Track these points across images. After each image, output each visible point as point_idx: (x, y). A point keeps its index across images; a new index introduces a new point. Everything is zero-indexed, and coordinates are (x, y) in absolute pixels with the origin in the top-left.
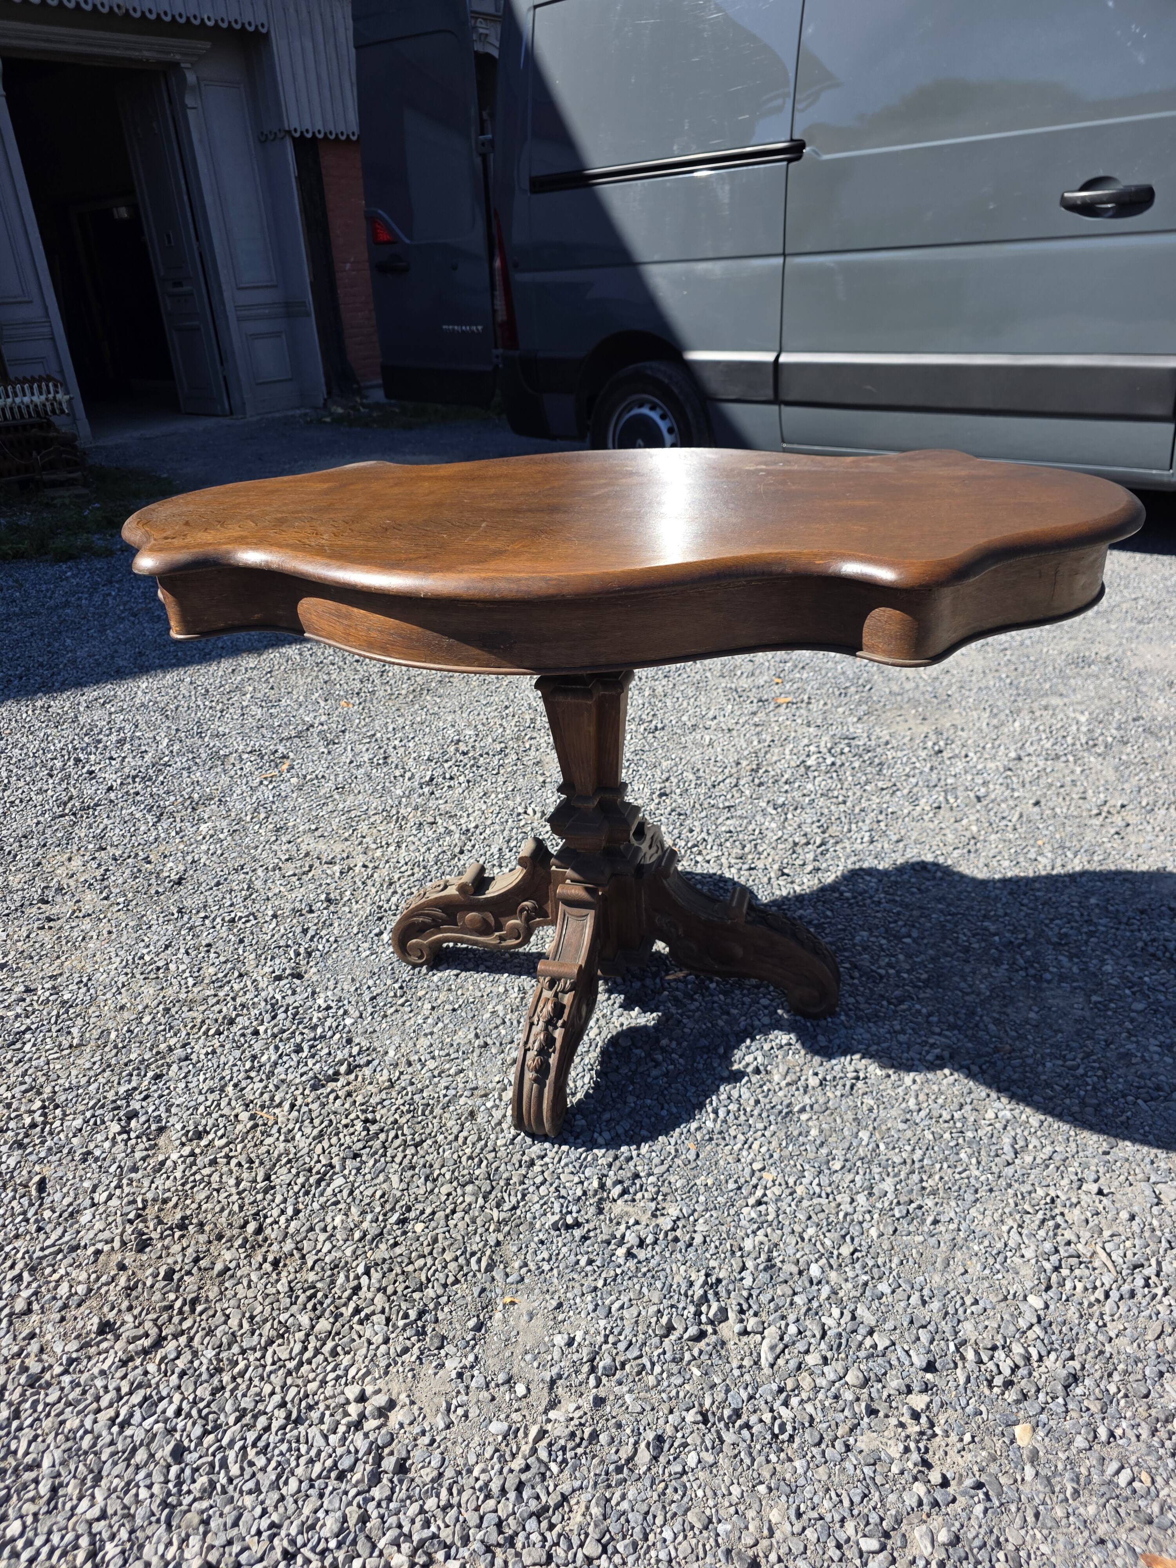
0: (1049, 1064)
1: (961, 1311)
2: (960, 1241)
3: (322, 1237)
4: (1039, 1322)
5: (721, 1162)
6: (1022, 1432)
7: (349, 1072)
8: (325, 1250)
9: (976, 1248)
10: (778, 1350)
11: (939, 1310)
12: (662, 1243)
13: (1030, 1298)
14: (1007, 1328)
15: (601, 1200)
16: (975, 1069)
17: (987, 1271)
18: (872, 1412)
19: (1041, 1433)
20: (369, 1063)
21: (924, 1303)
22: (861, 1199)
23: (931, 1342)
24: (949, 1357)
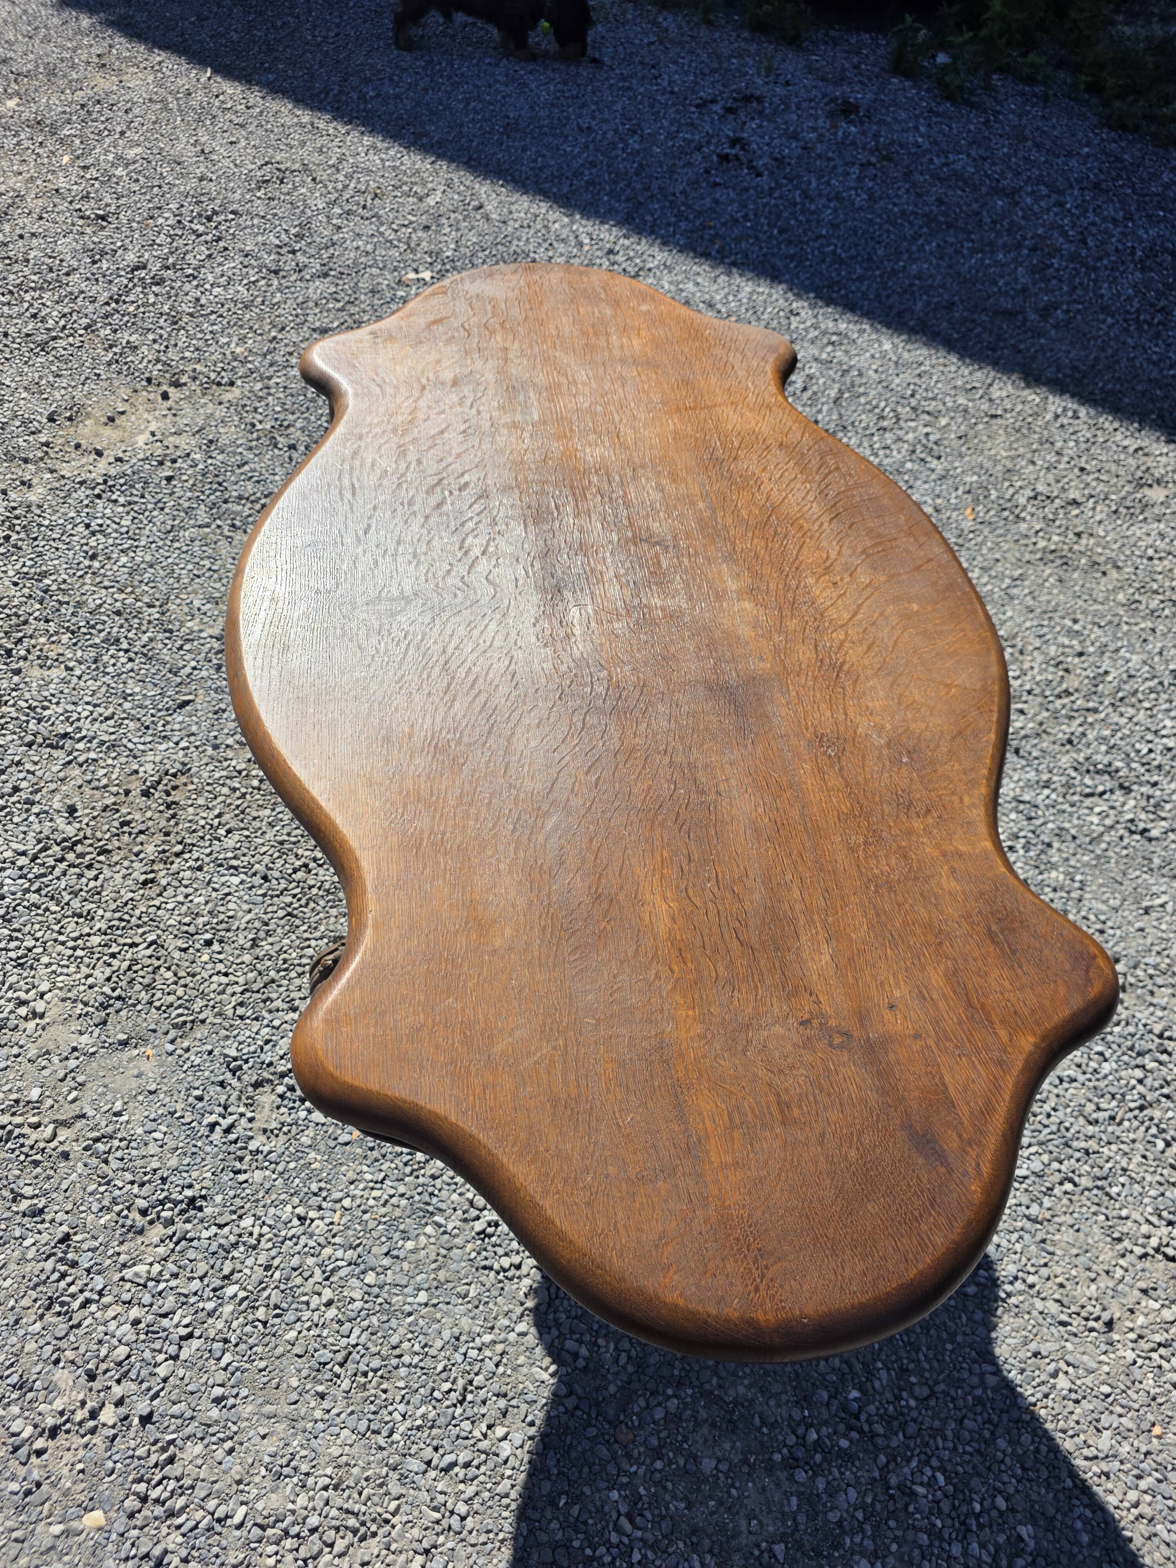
0: (614, 1495)
1: (214, 1439)
2: (300, 1425)
4: (219, 1521)
5: (344, 1168)
6: (96, 1518)
9: (296, 1443)
10: (137, 1280)
11: (210, 1418)
12: (232, 1148)
13: (243, 1509)
14: (202, 1488)
15: (269, 1081)
16: (571, 1402)
17: (267, 1459)
18: (92, 1377)
19: (98, 1536)
21: (218, 1401)
22: (332, 1313)
23: (173, 1416)
24: (158, 1435)
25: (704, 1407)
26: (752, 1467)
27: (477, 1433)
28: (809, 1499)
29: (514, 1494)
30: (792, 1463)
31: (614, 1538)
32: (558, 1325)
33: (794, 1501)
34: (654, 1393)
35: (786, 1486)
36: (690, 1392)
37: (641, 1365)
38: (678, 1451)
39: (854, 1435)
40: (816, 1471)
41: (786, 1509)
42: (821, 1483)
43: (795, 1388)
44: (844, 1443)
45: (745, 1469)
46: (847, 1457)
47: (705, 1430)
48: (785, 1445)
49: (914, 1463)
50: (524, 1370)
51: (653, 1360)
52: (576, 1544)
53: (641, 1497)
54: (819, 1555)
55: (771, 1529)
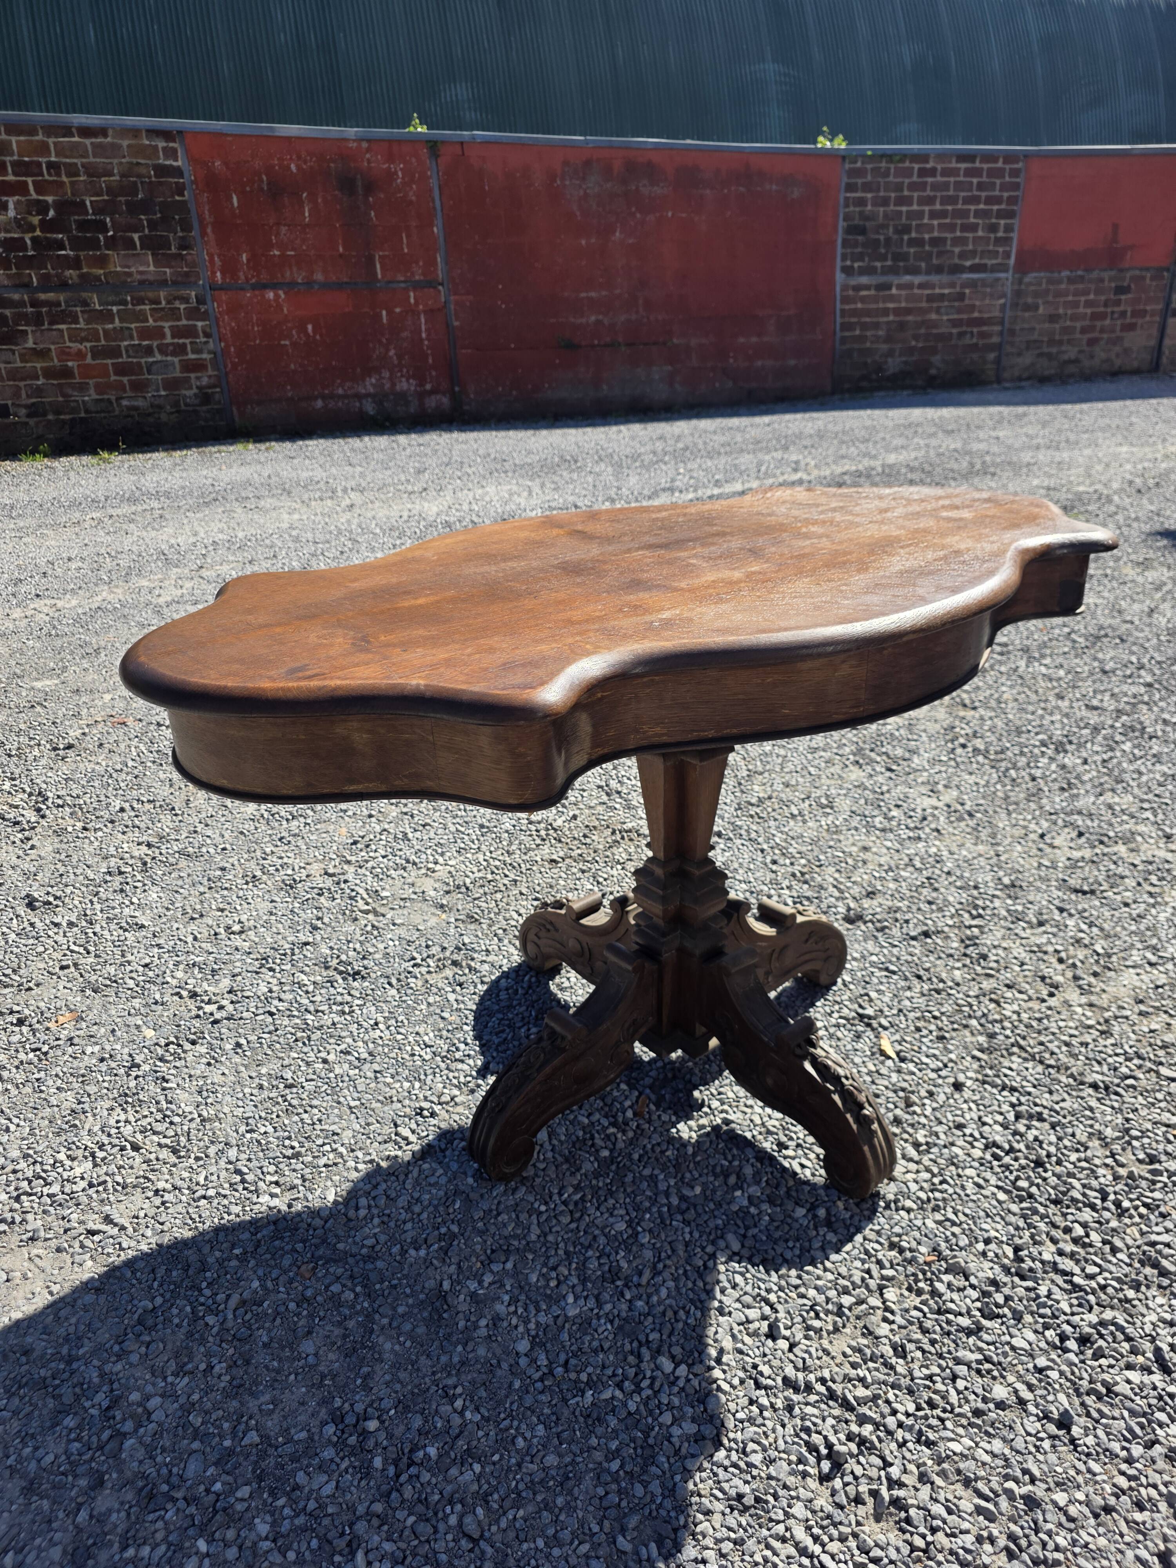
25: (358, 1322)
26: (321, 1385)
27: (269, 1178)
28: (310, 1448)
29: (232, 1217)
30: (337, 1418)
31: (221, 1297)
32: (375, 1187)
33: (303, 1435)
34: (352, 1277)
35: (314, 1423)
36: (366, 1304)
37: (370, 1258)
38: (311, 1316)
39: (391, 1470)
40: (340, 1445)
41: (293, 1431)
42: (329, 1453)
43: (413, 1393)
44: (378, 1462)
45: (316, 1379)
46: (366, 1471)
47: (338, 1331)
48: (352, 1405)
49: (388, 1547)
50: (329, 1183)
51: (380, 1264)
52: (208, 1274)
53: (260, 1305)
54: (260, 1479)
55: (270, 1423)
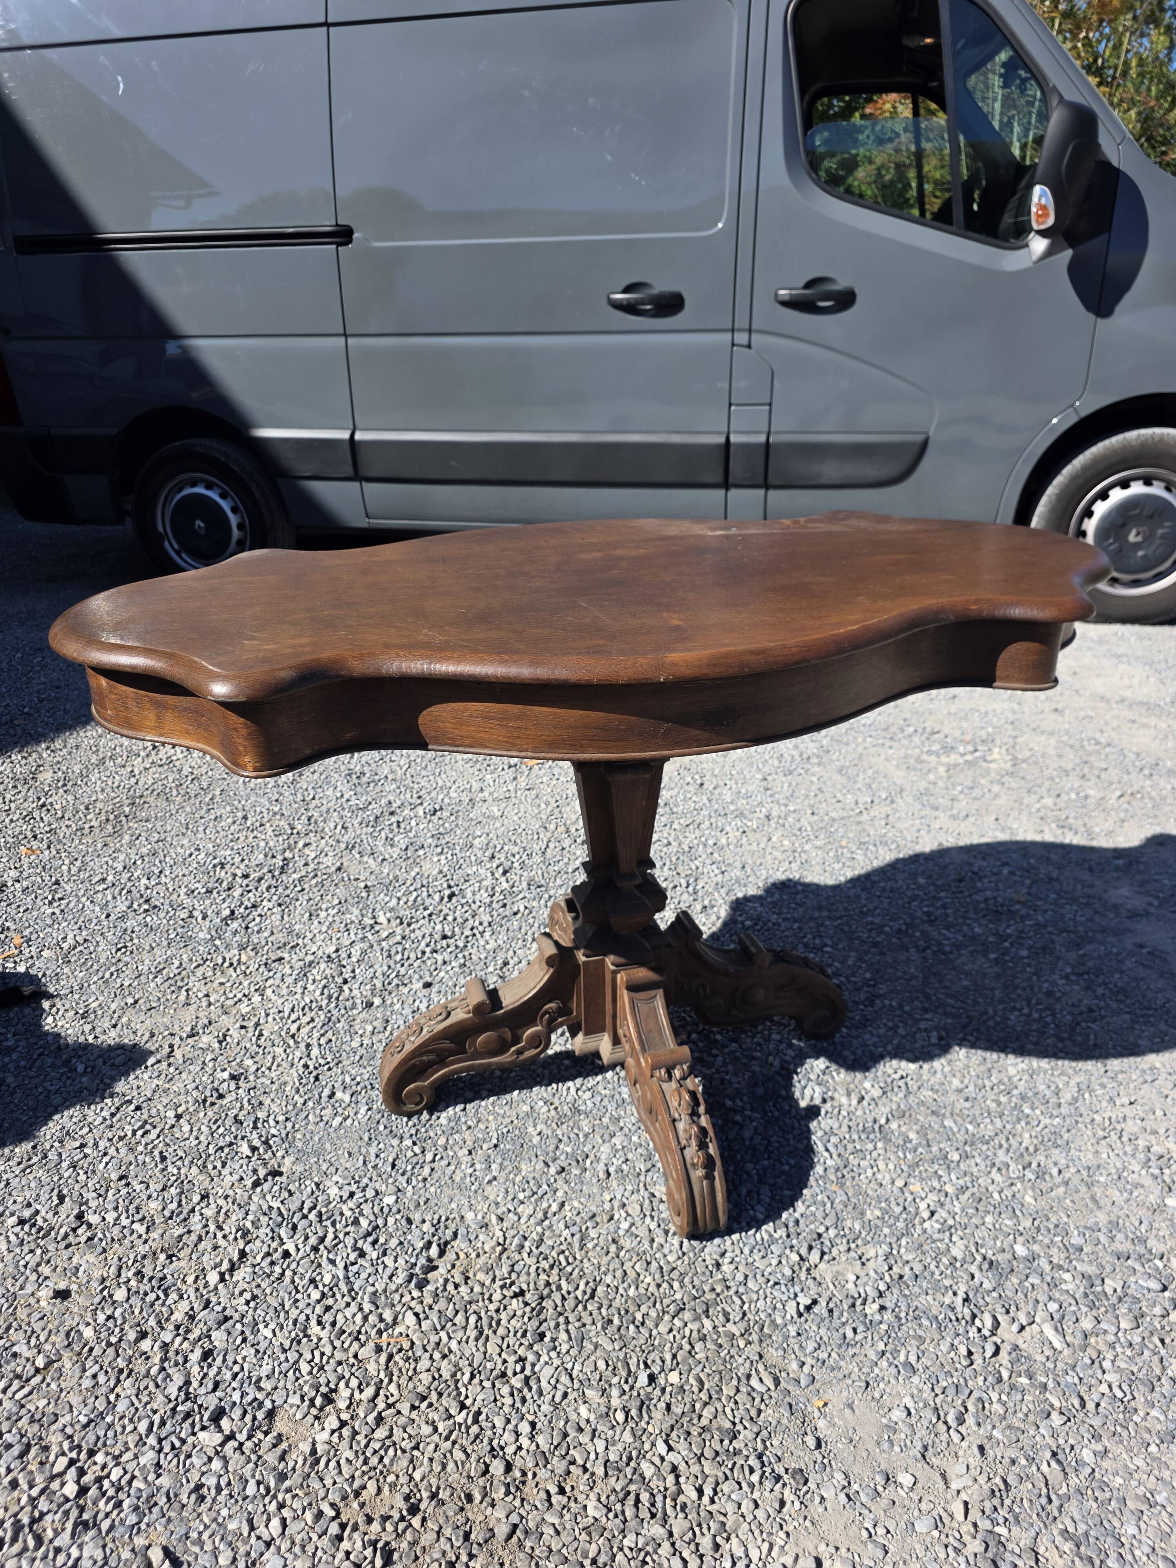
3: (585, 1438)
7: (442, 1253)
8: (601, 1449)
10: (1060, 1329)
12: (894, 1285)
15: (808, 1271)
20: (455, 1235)
